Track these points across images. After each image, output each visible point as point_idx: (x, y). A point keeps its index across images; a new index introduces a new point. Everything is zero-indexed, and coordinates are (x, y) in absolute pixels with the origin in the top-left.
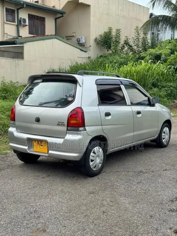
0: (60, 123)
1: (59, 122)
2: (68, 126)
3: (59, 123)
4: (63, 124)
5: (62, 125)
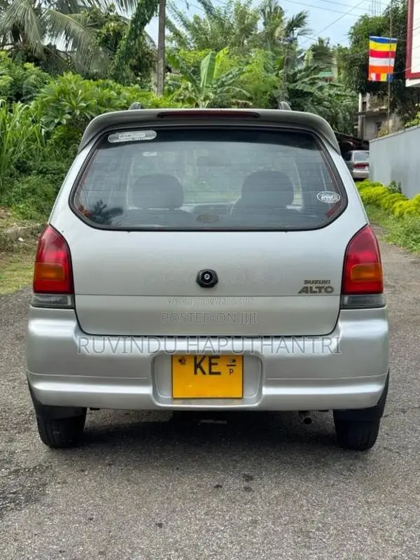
0: (314, 286)
1: (307, 282)
2: (344, 292)
3: (309, 285)
4: (326, 285)
5: (320, 292)
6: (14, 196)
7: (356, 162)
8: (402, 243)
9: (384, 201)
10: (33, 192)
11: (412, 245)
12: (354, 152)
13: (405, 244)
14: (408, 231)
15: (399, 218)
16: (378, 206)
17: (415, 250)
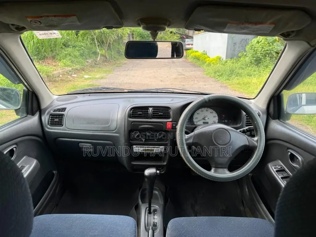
6: (62, 57)
7: (187, 43)
8: (213, 76)
9: (201, 58)
10: (70, 55)
11: (217, 77)
12: (186, 40)
13: (214, 77)
14: (215, 71)
15: (208, 64)
16: (199, 60)
17: (219, 80)
